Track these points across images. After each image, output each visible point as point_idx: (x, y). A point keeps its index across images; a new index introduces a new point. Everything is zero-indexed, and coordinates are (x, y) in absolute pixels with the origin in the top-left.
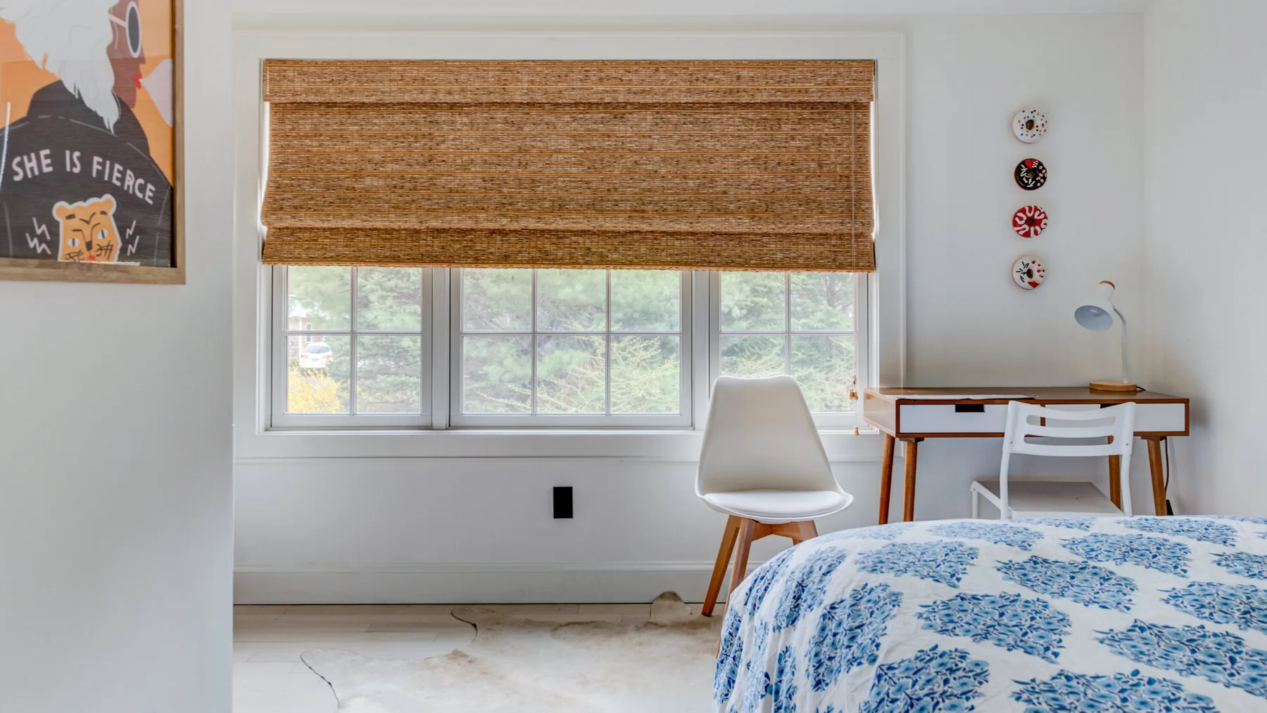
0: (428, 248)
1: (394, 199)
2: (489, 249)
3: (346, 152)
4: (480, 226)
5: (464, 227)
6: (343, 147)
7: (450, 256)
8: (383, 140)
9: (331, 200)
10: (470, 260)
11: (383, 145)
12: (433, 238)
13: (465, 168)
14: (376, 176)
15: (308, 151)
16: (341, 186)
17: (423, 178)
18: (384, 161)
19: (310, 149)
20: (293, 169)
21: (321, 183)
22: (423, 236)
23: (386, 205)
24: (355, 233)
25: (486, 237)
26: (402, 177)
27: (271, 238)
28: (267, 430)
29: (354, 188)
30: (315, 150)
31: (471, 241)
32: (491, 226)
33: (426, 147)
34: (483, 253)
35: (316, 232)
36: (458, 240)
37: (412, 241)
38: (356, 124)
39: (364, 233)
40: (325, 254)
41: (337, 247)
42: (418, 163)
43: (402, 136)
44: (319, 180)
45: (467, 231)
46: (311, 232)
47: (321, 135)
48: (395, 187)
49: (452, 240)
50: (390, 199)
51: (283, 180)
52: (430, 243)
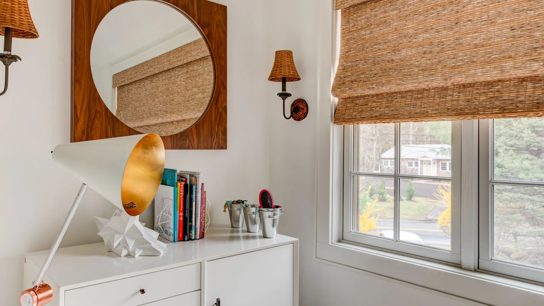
0: (454, 102)
1: (424, 63)
2: (518, 97)
3: (388, 34)
4: (506, 76)
5: (489, 79)
6: (386, 30)
7: (475, 108)
8: (416, 16)
9: (375, 72)
10: (495, 111)
11: (416, 20)
12: (459, 93)
13: (492, 22)
14: (410, 47)
15: (363, 39)
16: (383, 60)
17: (449, 40)
18: (416, 34)
19: (364, 37)
20: (353, 54)
21: (371, 61)
22: (450, 92)
23: (416, 70)
24: (394, 96)
25: (514, 86)
26: (431, 44)
27: (340, 106)
28: (339, 241)
29: (393, 60)
30: (367, 37)
31: (498, 91)
32: (520, 73)
33: (453, 12)
34: (510, 102)
35: (367, 99)
36: (484, 93)
37: (440, 98)
38: (395, 9)
39: (400, 95)
40: (372, 114)
41: (380, 108)
42: (445, 28)
43: (432, 8)
44: (370, 58)
45: (493, 82)
46: (364, 99)
47: (371, 25)
48: (425, 53)
49: (478, 93)
50: (420, 64)
51: (347, 63)
52: (455, 98)
